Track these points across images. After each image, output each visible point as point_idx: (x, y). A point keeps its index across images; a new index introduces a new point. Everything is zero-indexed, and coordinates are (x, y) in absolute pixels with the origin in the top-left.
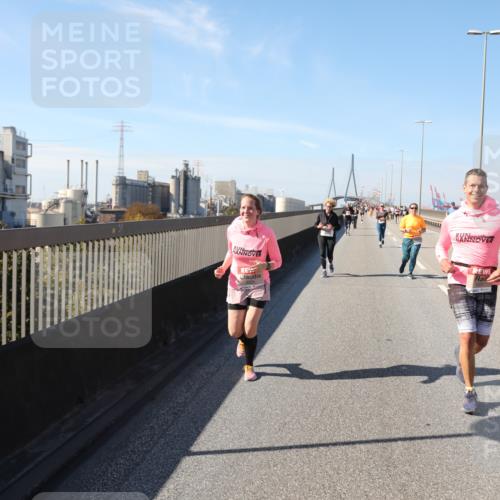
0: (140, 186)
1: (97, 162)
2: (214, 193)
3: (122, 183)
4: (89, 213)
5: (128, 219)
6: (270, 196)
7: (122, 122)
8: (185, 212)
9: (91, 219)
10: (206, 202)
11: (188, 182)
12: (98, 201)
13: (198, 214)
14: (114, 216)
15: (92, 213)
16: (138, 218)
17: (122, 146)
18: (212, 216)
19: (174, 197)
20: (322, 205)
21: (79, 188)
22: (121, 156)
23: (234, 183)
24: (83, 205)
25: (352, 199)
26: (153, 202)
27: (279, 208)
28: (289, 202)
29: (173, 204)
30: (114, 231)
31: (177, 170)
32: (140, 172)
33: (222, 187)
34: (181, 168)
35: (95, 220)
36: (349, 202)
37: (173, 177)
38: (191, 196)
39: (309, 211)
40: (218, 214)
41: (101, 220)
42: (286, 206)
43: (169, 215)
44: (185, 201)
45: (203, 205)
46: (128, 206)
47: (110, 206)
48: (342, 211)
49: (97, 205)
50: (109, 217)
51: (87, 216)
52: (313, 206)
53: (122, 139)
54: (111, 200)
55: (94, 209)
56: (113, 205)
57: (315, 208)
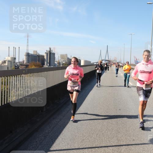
0: (34, 56)
1: (19, 48)
2: (60, 58)
3: (28, 55)
4: (16, 65)
5: (30, 68)
6: (79, 60)
7: (28, 34)
8: (50, 65)
9: (17, 67)
10: (57, 62)
11: (51, 54)
12: (20, 61)
13: (54, 66)
14: (25, 66)
15: (17, 65)
16: (33, 67)
17: (28, 42)
18: (59, 66)
19: (46, 60)
20: (97, 63)
21: (13, 56)
22: (28, 46)
23: (66, 55)
24: (14, 62)
25: (107, 61)
26: (39, 62)
27: (82, 64)
28: (86, 61)
29: (45, 62)
30: (24, 72)
31: (47, 51)
32: (34, 51)
33: (62, 56)
34: (48, 50)
35: (18, 68)
36: (106, 62)
37: (46, 53)
38: (52, 60)
39: (93, 65)
40: (61, 66)
41: (20, 68)
42: (85, 63)
43: (44, 66)
44: (50, 61)
45: (56, 63)
46: (30, 63)
47: (24, 63)
48: (104, 65)
49: (19, 62)
50: (23, 67)
51: (15, 66)
52: (94, 63)
53: (28, 40)
54: (24, 61)
55: (18, 64)
56: (25, 62)
57: (94, 64)
